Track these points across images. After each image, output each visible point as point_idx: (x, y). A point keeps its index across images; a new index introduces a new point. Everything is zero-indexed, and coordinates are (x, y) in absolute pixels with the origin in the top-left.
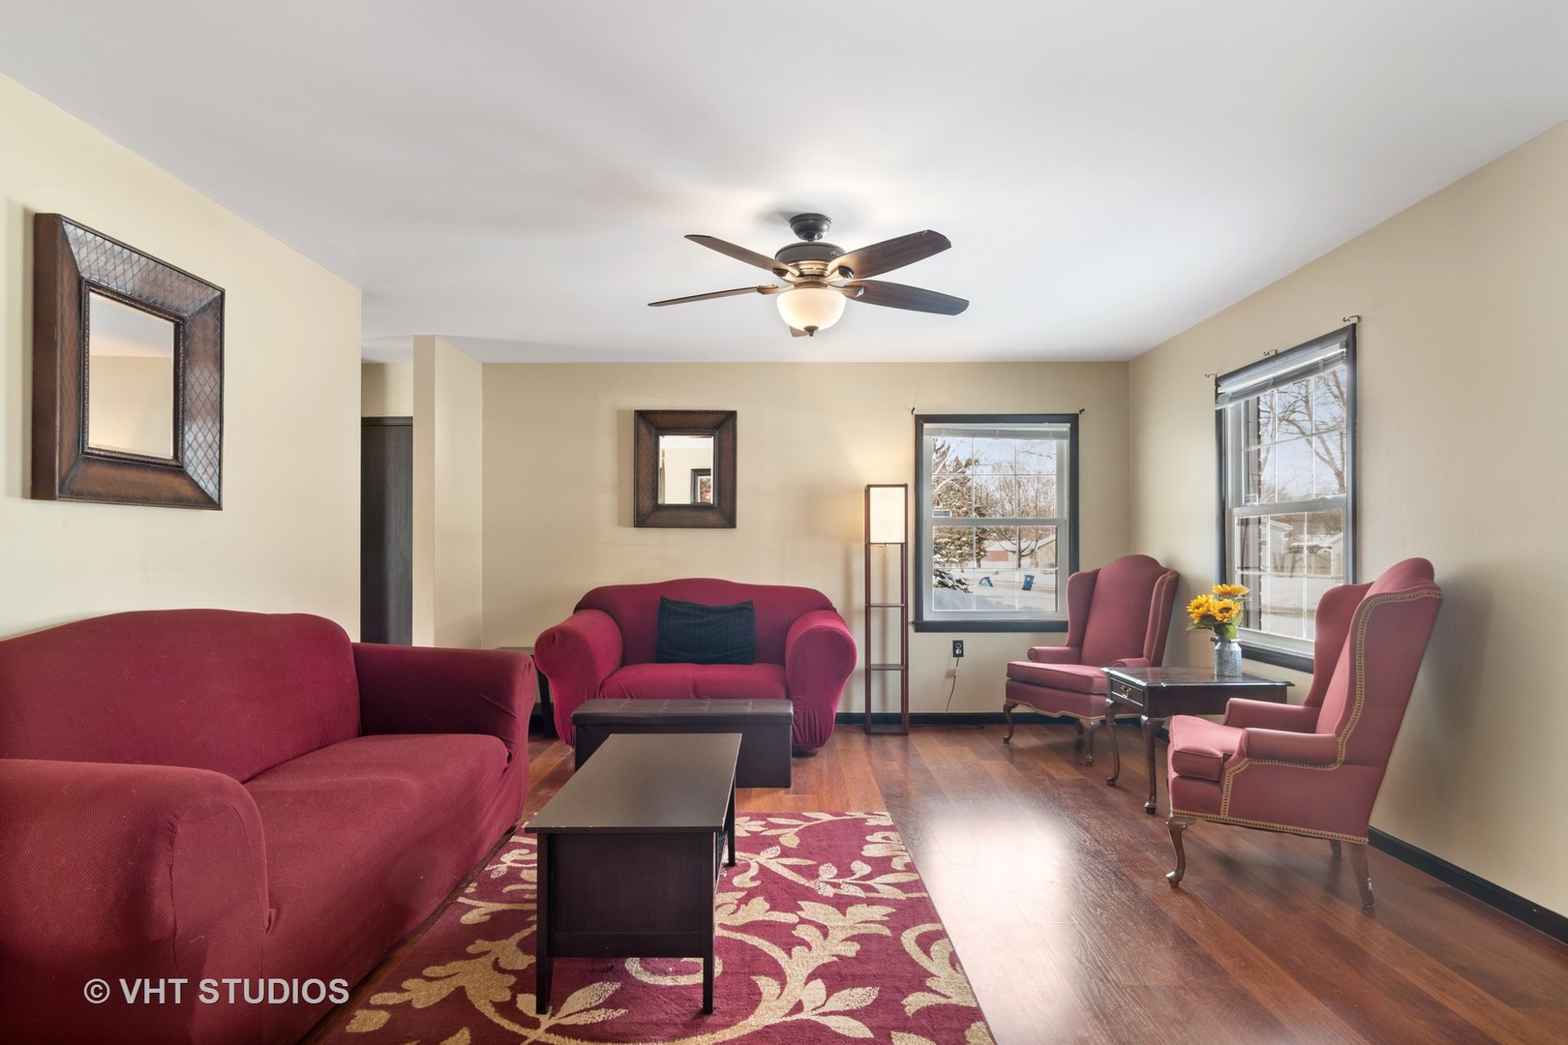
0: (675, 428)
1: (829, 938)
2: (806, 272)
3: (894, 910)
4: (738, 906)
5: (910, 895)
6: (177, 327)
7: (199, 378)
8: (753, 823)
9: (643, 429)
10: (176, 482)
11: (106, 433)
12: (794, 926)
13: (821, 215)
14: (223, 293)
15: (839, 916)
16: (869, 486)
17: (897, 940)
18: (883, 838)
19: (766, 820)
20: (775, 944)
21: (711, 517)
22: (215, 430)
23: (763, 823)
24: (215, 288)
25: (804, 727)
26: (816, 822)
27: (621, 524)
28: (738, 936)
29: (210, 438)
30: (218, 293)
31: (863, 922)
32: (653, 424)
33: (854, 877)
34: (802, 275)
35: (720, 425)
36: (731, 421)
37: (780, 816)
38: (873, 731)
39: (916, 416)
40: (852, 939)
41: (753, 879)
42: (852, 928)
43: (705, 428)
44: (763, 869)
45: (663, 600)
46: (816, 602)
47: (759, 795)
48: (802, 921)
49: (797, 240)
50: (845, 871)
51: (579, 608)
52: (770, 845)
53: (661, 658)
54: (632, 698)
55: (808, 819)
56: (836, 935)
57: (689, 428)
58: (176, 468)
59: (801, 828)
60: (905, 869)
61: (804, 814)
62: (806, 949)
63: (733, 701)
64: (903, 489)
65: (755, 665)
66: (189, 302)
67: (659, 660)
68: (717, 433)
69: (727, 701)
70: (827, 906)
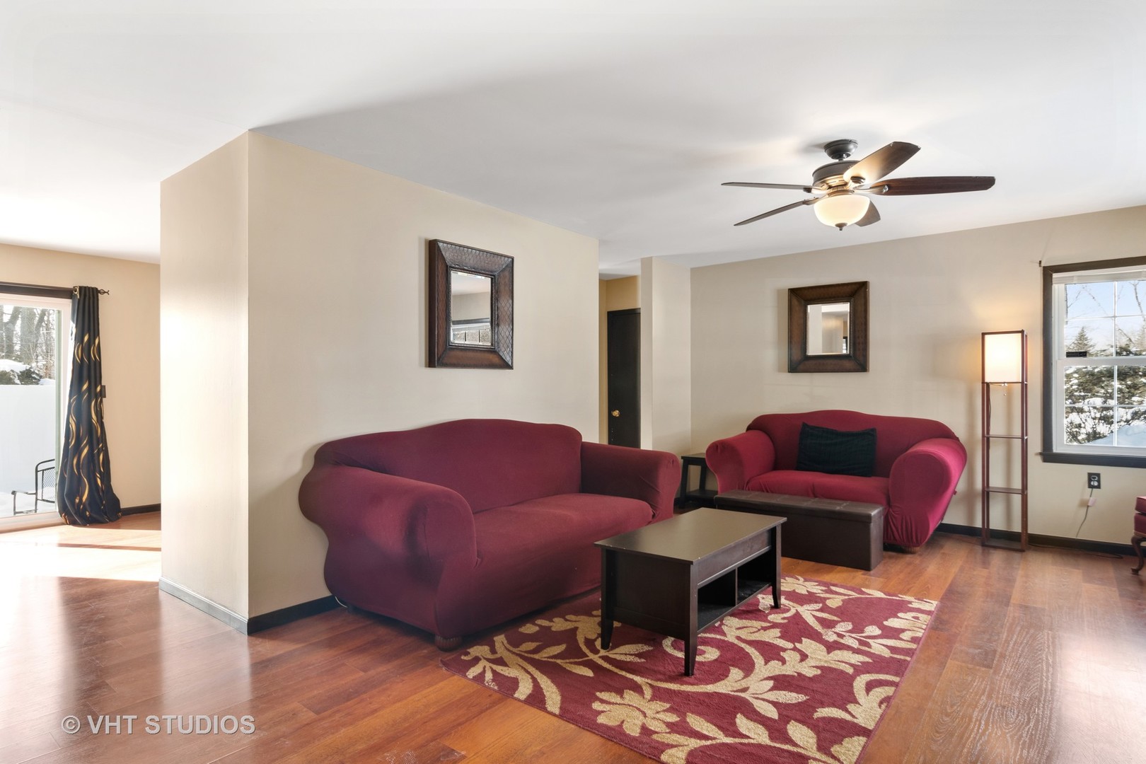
0: (819, 299)
1: (804, 663)
2: (833, 184)
3: (871, 661)
4: (759, 630)
5: (895, 656)
6: (492, 279)
7: (503, 303)
8: (818, 587)
9: (795, 302)
10: (491, 357)
11: (460, 336)
12: (784, 650)
13: (845, 140)
14: (513, 259)
15: (825, 653)
16: (984, 334)
17: (852, 678)
18: (913, 617)
19: (828, 587)
20: (762, 655)
21: (847, 364)
22: (510, 329)
23: (824, 588)
24: (508, 257)
25: (902, 528)
26: (867, 596)
27: (780, 370)
28: (743, 645)
29: (507, 333)
30: (510, 259)
31: (839, 661)
32: (801, 298)
33: (863, 635)
34: (830, 187)
35: (855, 293)
36: (863, 289)
37: (842, 587)
38: (986, 544)
39: (1044, 267)
40: (817, 667)
41: (784, 618)
42: (826, 661)
43: (843, 297)
44: (797, 614)
45: (805, 425)
46: (940, 432)
47: (839, 572)
48: (795, 649)
49: (831, 161)
50: (858, 629)
51: (749, 428)
52: (816, 602)
53: (800, 467)
54: (768, 492)
55: (863, 593)
56: (810, 662)
57: (830, 298)
58: (492, 351)
59: (851, 597)
60: (910, 640)
61: (863, 589)
62: (780, 663)
63: (834, 501)
64: (1020, 334)
65: (873, 478)
66: (497, 266)
67: (798, 469)
68: (852, 300)
69: (828, 501)
70: (821, 645)
